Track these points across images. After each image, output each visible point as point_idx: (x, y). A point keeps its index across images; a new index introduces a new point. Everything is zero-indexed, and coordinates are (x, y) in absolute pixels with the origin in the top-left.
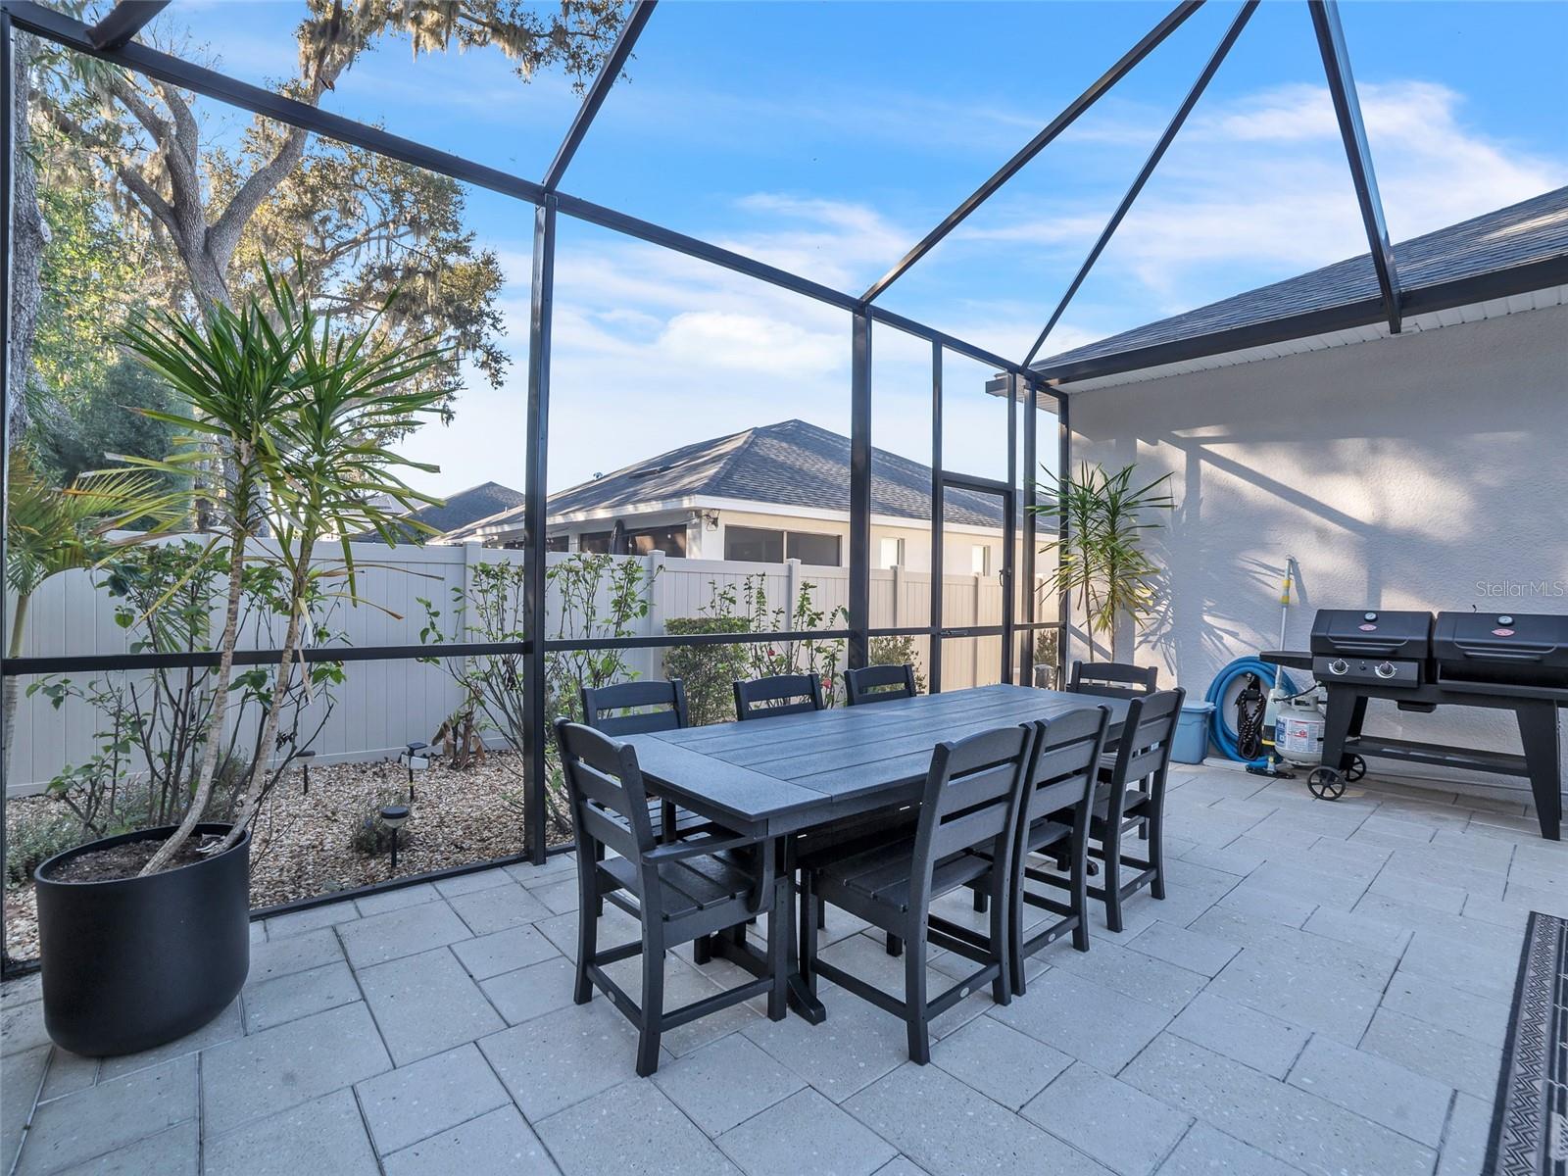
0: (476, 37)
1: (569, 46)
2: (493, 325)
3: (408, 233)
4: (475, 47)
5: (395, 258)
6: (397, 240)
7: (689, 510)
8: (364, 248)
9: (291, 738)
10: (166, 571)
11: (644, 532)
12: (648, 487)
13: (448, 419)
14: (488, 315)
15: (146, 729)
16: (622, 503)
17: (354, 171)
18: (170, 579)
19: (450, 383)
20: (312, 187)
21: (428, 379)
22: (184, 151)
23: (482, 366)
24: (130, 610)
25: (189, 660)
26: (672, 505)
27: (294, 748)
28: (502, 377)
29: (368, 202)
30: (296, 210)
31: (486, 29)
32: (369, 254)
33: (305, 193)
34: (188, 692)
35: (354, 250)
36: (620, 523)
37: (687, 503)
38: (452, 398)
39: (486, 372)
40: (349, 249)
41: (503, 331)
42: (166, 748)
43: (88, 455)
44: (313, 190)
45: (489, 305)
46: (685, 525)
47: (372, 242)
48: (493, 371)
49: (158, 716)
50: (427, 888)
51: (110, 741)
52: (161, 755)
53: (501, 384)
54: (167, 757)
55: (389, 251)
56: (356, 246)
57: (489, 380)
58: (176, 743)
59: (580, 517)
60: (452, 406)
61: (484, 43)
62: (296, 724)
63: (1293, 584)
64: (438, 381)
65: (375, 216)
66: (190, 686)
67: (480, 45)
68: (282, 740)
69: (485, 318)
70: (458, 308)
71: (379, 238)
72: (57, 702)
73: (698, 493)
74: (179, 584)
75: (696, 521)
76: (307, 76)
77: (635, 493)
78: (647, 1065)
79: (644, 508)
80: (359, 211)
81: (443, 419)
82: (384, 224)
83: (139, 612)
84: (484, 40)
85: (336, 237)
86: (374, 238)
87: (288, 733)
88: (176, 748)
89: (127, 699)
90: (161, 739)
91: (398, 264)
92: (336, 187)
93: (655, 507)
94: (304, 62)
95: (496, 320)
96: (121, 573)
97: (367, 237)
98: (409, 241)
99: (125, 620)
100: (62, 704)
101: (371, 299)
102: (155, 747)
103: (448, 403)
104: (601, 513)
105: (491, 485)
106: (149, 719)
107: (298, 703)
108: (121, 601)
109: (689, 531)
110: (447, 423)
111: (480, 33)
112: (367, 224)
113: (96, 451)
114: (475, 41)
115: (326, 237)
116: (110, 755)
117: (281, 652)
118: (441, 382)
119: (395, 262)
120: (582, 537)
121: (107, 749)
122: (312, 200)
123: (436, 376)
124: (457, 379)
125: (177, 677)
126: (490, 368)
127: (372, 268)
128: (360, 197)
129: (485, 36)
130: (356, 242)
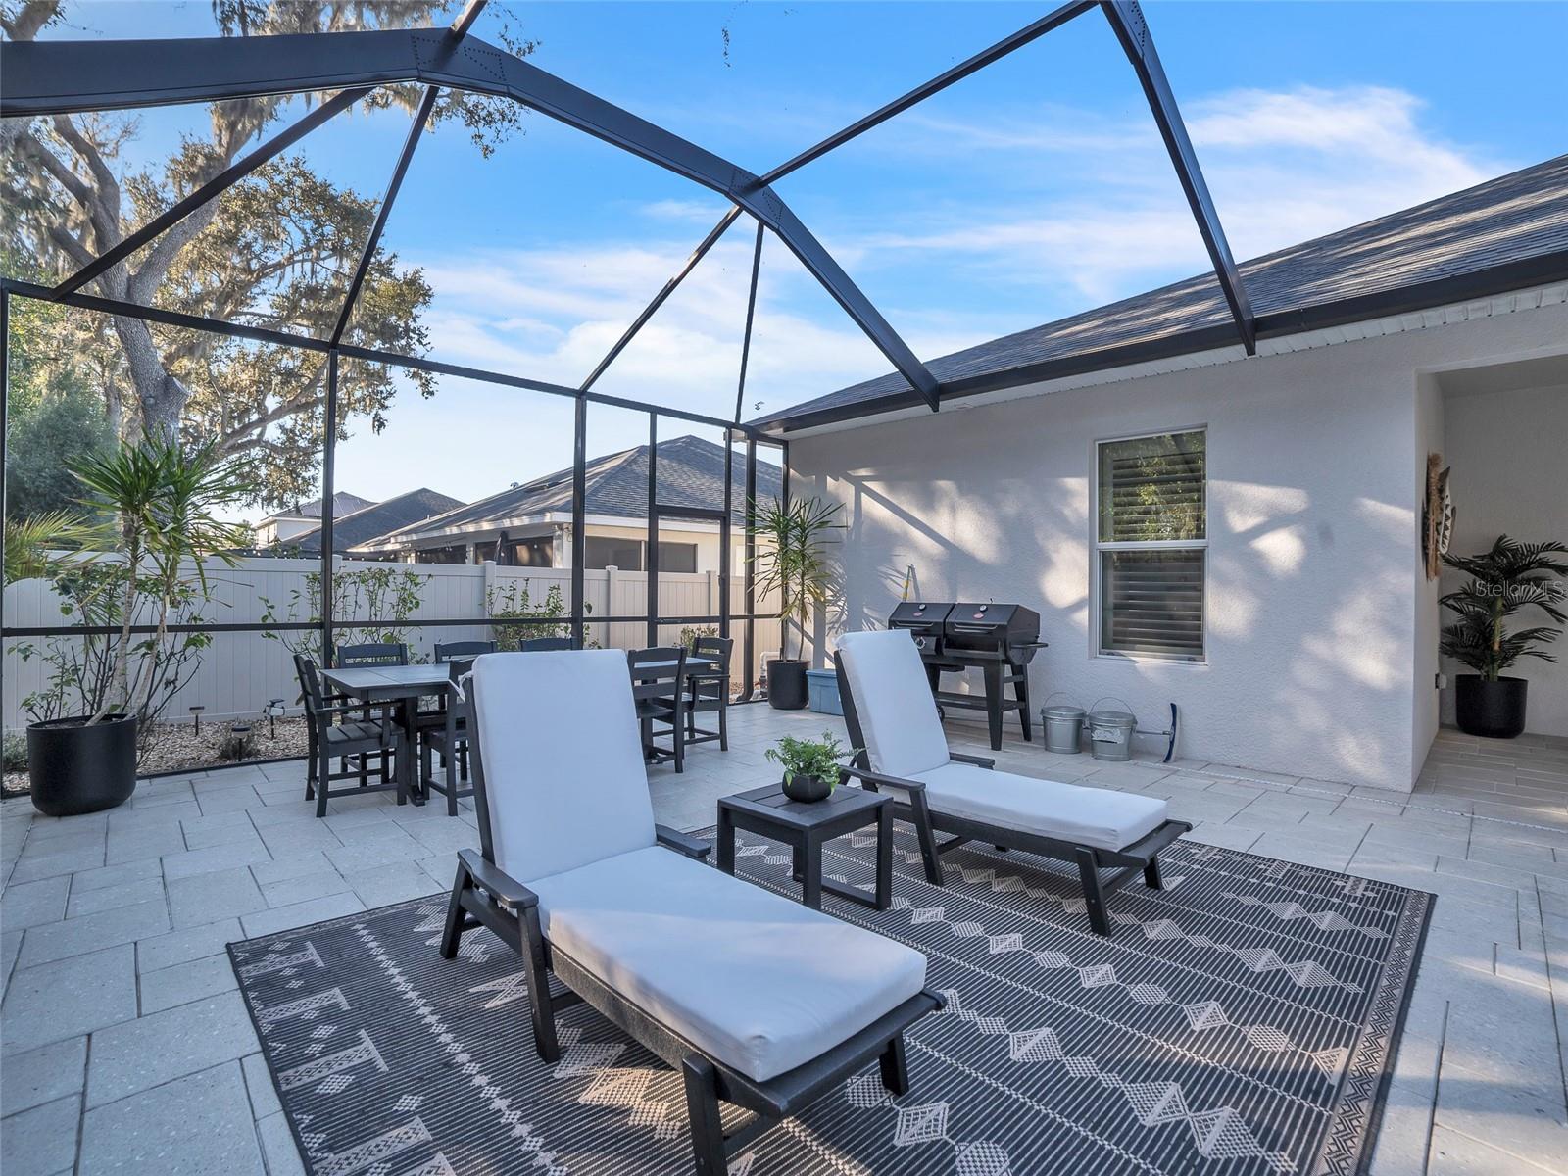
0: (379, 100)
1: (466, 105)
2: (419, 341)
3: (330, 256)
4: (377, 109)
5: (320, 279)
6: (321, 262)
7: (552, 524)
8: (289, 269)
9: (174, 682)
10: (94, 579)
11: (522, 542)
12: (527, 505)
13: (380, 427)
14: (414, 332)
15: (81, 673)
16: (504, 516)
17: (276, 200)
18: (96, 585)
19: (382, 392)
20: (235, 213)
21: (360, 388)
22: (107, 211)
23: (413, 377)
24: (70, 604)
25: (108, 630)
26: (537, 520)
27: (175, 687)
28: (433, 387)
29: (291, 227)
30: (220, 236)
31: (388, 92)
32: (292, 274)
33: (230, 219)
34: (107, 652)
35: (279, 272)
36: (504, 533)
37: (548, 518)
38: (383, 407)
39: (418, 383)
40: (272, 272)
41: (429, 347)
42: (93, 686)
43: (27, 486)
44: (236, 216)
45: (415, 321)
46: (552, 537)
47: (296, 265)
48: (424, 381)
49: (88, 668)
50: (254, 767)
51: (58, 681)
52: (90, 691)
53: (432, 393)
54: (93, 691)
55: (313, 273)
56: (281, 268)
57: (420, 390)
58: (99, 682)
59: (471, 528)
60: (384, 414)
61: (387, 105)
62: (177, 674)
63: (911, 584)
64: (371, 390)
65: (297, 238)
66: (108, 649)
67: (383, 107)
68: (168, 683)
69: (411, 334)
70: (384, 325)
71: (303, 261)
72: (26, 658)
73: (557, 510)
74: (101, 587)
75: (558, 533)
76: (220, 145)
77: (516, 508)
78: (321, 812)
79: (517, 522)
80: (283, 237)
81: (374, 427)
82: (308, 249)
83: (77, 605)
84: (387, 102)
85: (262, 258)
86: (298, 261)
87: (172, 679)
88: (98, 686)
89: (70, 656)
90: (90, 680)
91: (324, 284)
92: (259, 215)
93: (526, 521)
94: (218, 133)
95: (421, 336)
96: (67, 583)
97: (291, 260)
98: (332, 263)
99: (67, 610)
100: (29, 659)
101: (297, 317)
102: (86, 687)
103: (380, 411)
104: (486, 526)
105: (425, 490)
106: (83, 668)
107: (179, 661)
108: (65, 598)
109: (554, 542)
110: (378, 431)
111: (382, 97)
112: (292, 247)
113: (34, 483)
114: (378, 103)
115: (252, 259)
116: (58, 691)
117: (157, 627)
118: (373, 392)
119: (320, 281)
120: (478, 546)
121: (56, 685)
122: (236, 227)
123: (368, 386)
124: (388, 388)
125: (100, 642)
126: (422, 379)
127: (298, 288)
128: (284, 223)
129: (387, 99)
130: (279, 266)
